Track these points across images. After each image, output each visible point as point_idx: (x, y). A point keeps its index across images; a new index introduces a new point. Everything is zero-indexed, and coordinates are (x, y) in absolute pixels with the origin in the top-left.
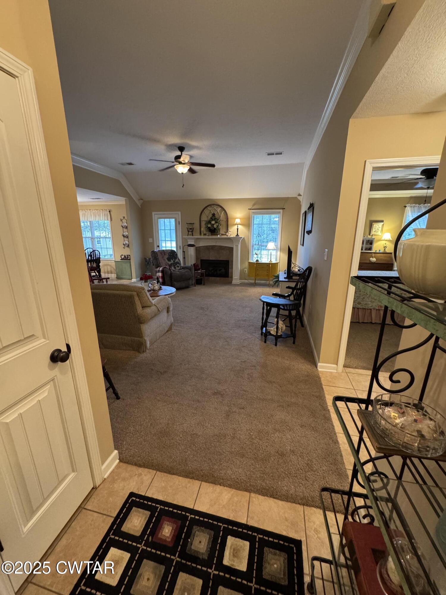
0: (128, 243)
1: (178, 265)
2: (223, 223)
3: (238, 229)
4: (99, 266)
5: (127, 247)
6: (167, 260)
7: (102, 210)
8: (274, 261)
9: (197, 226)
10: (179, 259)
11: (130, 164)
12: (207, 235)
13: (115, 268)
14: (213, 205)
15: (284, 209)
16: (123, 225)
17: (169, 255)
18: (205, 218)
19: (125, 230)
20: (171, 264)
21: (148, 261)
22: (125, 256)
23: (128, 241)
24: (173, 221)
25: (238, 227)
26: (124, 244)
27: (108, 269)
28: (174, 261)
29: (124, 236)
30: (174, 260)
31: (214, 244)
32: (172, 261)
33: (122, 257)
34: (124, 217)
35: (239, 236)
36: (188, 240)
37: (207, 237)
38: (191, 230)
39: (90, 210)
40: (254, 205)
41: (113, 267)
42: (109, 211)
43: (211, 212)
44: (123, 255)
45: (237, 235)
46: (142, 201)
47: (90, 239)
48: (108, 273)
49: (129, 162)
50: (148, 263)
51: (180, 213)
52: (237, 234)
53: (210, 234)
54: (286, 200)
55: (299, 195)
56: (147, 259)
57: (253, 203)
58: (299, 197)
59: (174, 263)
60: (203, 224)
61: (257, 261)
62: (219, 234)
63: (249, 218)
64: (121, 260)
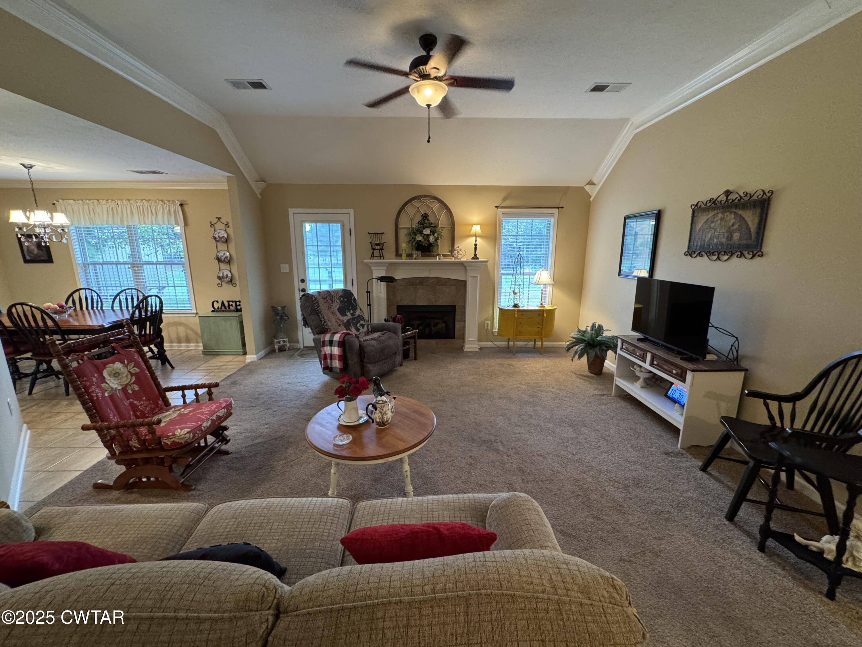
0: (230, 275)
1: (362, 322)
2: (445, 234)
3: (476, 245)
4: (160, 330)
5: (228, 282)
6: (338, 314)
7: (162, 201)
8: (548, 307)
9: (389, 239)
10: (361, 309)
11: (258, 85)
12: (414, 256)
13: (199, 331)
14: (426, 196)
15: (562, 207)
16: (217, 236)
17: (341, 302)
18: (405, 223)
19: (222, 246)
20: (348, 321)
21: (280, 312)
22: (223, 302)
23: (230, 272)
24: (337, 228)
25: (476, 241)
26: (219, 278)
27: (178, 334)
28: (352, 315)
29: (219, 259)
30: (352, 312)
31: (426, 274)
32: (349, 316)
33: (216, 305)
34: (219, 219)
35: (478, 258)
36: (372, 268)
37: (413, 261)
38: (377, 247)
39: (129, 200)
40: (505, 199)
41: (192, 330)
42: (181, 205)
43: (419, 211)
44: (217, 302)
45: (475, 257)
46: (263, 185)
47: (129, 266)
48: (179, 341)
49: (255, 78)
50: (281, 318)
51: (352, 211)
52: (475, 255)
53: (420, 256)
54: (565, 191)
55: (591, 183)
56: (279, 308)
57: (503, 195)
58: (587, 188)
59: (353, 319)
60: (403, 234)
61: (515, 306)
62: (438, 255)
63: (496, 225)
64: (213, 311)
